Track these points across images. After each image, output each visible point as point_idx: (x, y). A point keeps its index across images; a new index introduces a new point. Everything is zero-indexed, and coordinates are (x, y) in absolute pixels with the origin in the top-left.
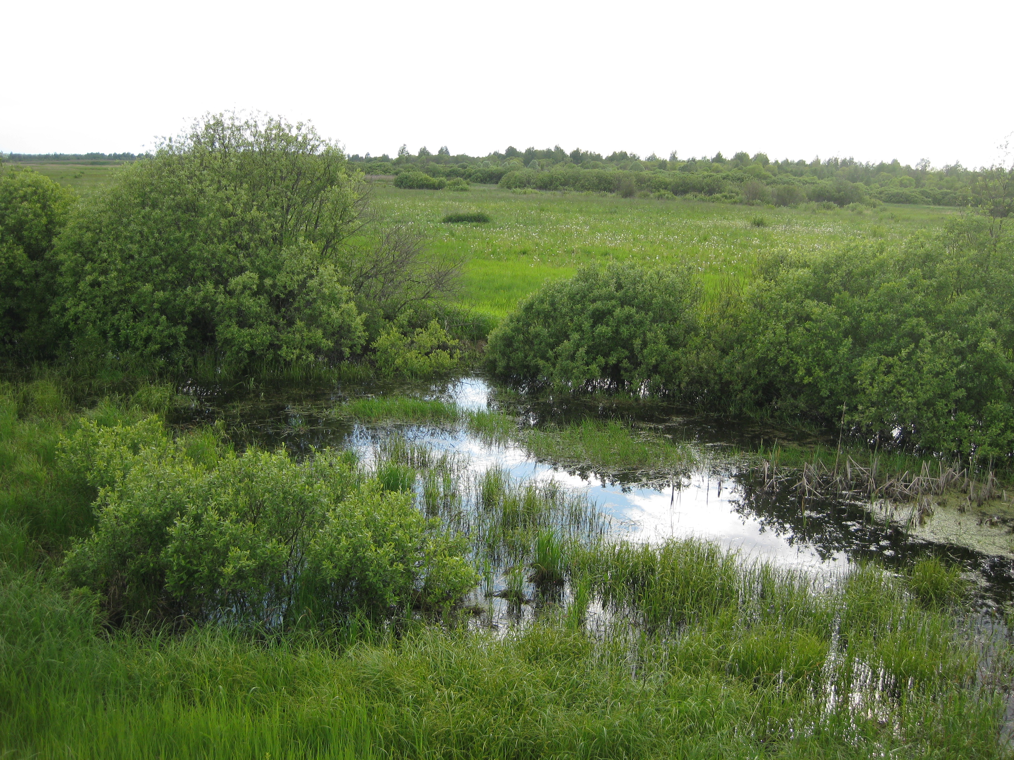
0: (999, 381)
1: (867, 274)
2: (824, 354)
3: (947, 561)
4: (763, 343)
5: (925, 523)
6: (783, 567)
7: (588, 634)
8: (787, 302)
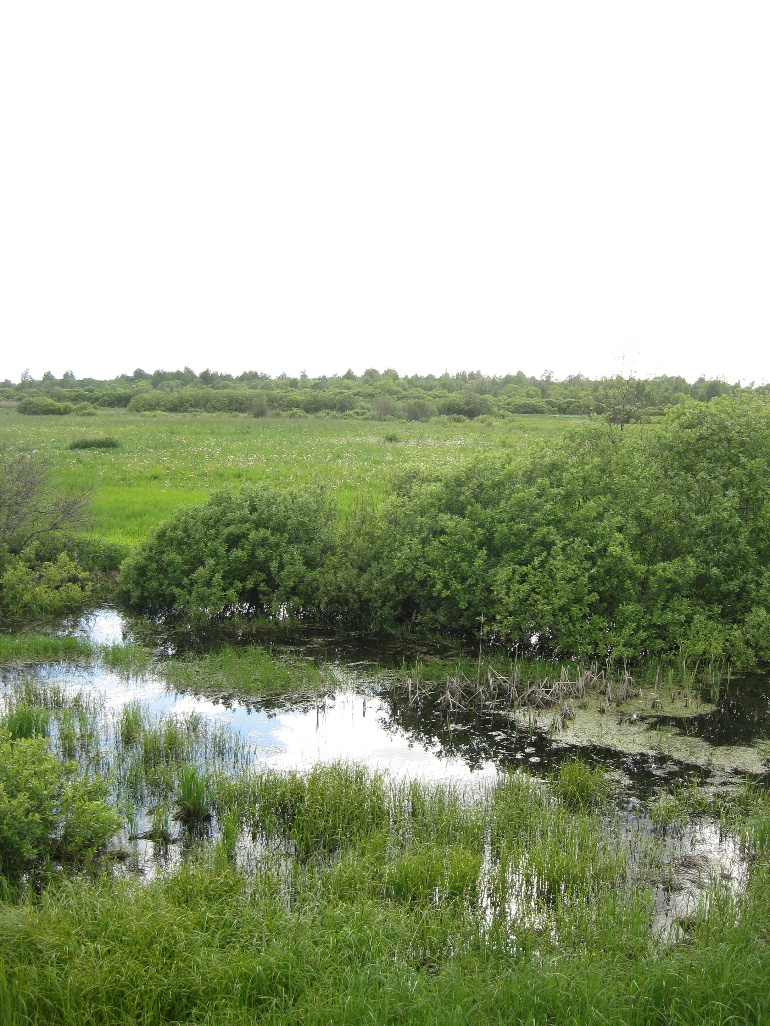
0: (628, 583)
1: (496, 485)
2: (460, 567)
3: (591, 763)
4: (399, 559)
5: (568, 727)
6: (432, 783)
7: (239, 870)
8: (422, 517)
